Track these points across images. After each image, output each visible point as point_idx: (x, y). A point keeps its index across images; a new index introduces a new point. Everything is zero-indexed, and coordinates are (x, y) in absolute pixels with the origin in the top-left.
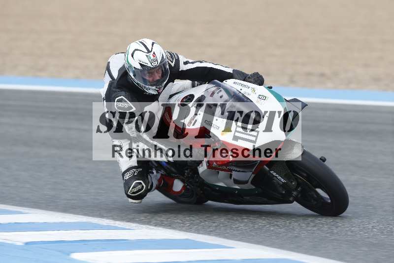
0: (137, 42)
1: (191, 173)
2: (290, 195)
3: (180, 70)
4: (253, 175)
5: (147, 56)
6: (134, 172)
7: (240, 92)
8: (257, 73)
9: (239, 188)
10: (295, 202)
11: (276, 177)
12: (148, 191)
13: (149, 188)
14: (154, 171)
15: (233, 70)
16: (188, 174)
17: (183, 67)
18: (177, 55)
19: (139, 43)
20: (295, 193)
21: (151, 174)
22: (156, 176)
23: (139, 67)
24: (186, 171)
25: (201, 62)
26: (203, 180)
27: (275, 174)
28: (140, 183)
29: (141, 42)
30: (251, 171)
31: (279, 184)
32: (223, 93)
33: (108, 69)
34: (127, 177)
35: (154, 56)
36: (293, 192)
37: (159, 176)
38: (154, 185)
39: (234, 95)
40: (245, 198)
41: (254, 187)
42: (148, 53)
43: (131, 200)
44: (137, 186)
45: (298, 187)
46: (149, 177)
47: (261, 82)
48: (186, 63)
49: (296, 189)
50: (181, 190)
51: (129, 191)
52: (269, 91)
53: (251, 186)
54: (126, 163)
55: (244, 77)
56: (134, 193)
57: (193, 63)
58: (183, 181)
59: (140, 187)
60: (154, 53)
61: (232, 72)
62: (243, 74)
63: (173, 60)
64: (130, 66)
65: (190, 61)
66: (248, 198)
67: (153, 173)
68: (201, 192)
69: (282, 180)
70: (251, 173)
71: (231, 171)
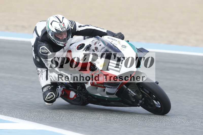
0: (54, 16)
1: (81, 88)
2: (138, 102)
3: (76, 31)
4: (117, 90)
5: (60, 25)
6: (49, 88)
7: (111, 43)
8: (121, 33)
9: (108, 97)
10: (140, 106)
11: (130, 92)
12: (56, 98)
13: (57, 96)
14: (59, 87)
15: (107, 31)
16: (79, 88)
17: (78, 29)
18: (75, 22)
19: (55, 17)
20: (141, 101)
21: (57, 88)
22: (60, 89)
23: (55, 31)
24: (78, 87)
25: (88, 26)
26: (88, 92)
27: (130, 90)
28: (52, 94)
29: (56, 17)
30: (117, 88)
31: (132, 96)
32: (101, 43)
33: (35, 30)
34: (45, 90)
35: (63, 25)
36: (139, 101)
37: (62, 89)
38: (60, 95)
39: (107, 45)
40: (111, 103)
41: (117, 97)
42: (60, 23)
43: (47, 103)
44: (50, 95)
45: (142, 98)
46: (57, 90)
47: (123, 38)
48: (80, 27)
49: (141, 99)
50: (74, 97)
51: (46, 98)
52: (128, 43)
53: (116, 96)
54: (44, 82)
55: (114, 35)
56: (48, 99)
57: (84, 26)
58: (75, 92)
59: (52, 96)
60: (64, 23)
61: (106, 32)
62: (112, 33)
63: (72, 25)
64: (50, 30)
65: (82, 25)
66: (113, 103)
67: (59, 88)
68: (86, 99)
69: (134, 94)
70: (117, 89)
71: (105, 87)
